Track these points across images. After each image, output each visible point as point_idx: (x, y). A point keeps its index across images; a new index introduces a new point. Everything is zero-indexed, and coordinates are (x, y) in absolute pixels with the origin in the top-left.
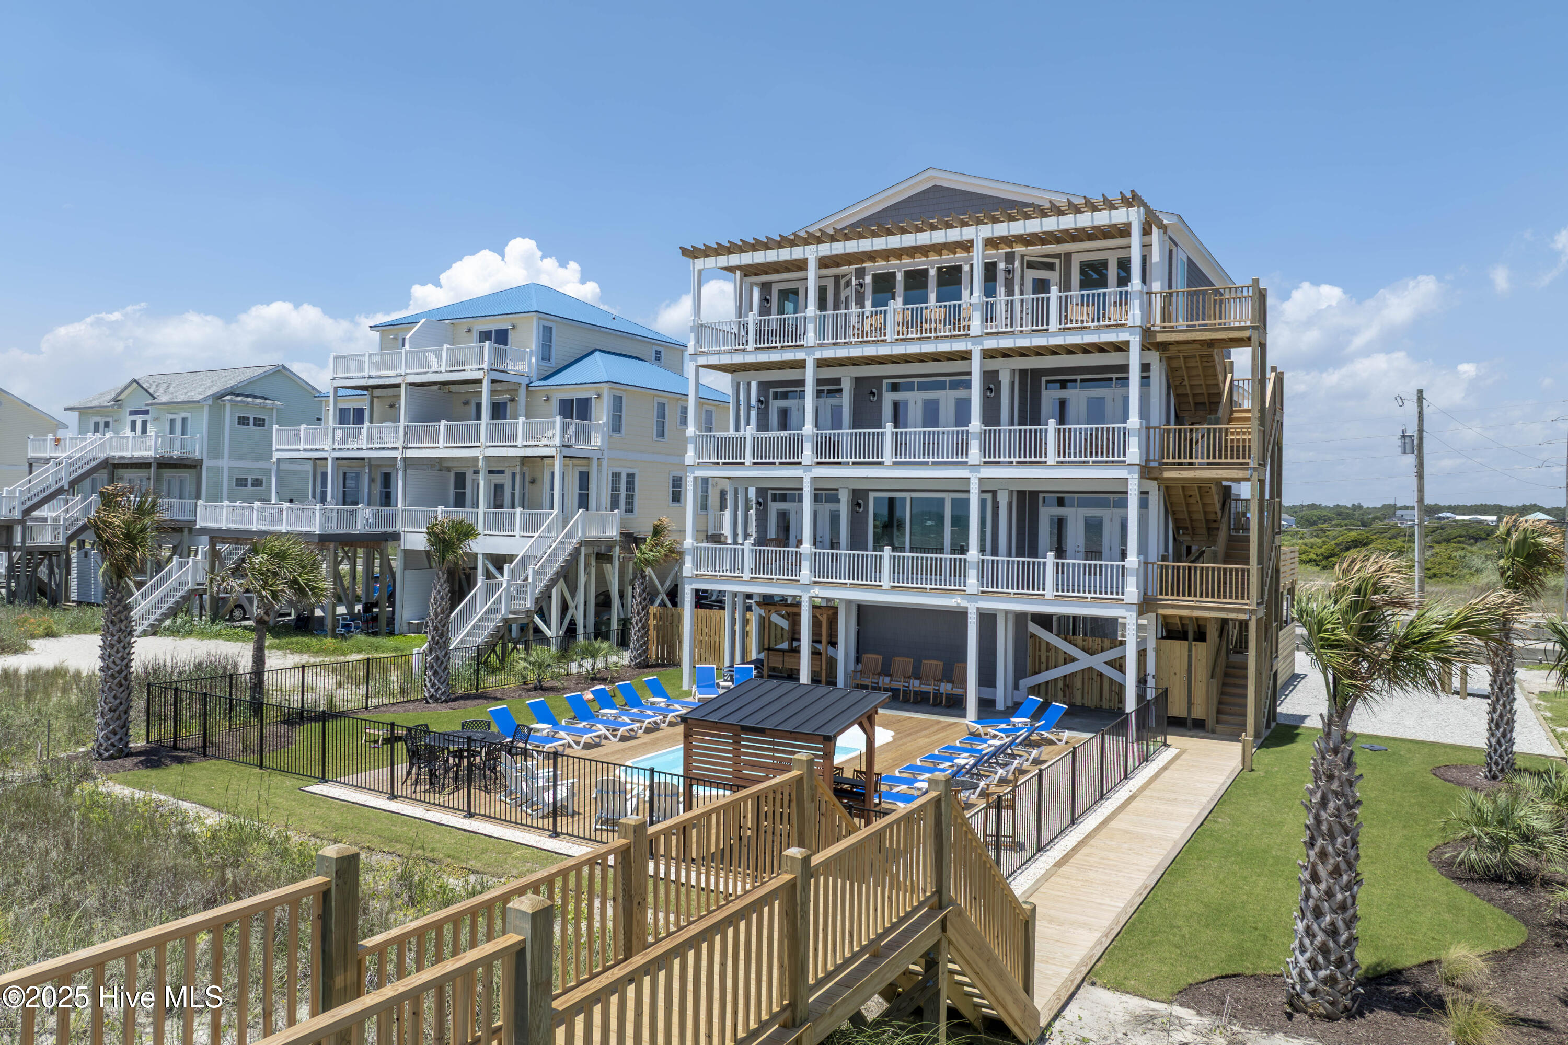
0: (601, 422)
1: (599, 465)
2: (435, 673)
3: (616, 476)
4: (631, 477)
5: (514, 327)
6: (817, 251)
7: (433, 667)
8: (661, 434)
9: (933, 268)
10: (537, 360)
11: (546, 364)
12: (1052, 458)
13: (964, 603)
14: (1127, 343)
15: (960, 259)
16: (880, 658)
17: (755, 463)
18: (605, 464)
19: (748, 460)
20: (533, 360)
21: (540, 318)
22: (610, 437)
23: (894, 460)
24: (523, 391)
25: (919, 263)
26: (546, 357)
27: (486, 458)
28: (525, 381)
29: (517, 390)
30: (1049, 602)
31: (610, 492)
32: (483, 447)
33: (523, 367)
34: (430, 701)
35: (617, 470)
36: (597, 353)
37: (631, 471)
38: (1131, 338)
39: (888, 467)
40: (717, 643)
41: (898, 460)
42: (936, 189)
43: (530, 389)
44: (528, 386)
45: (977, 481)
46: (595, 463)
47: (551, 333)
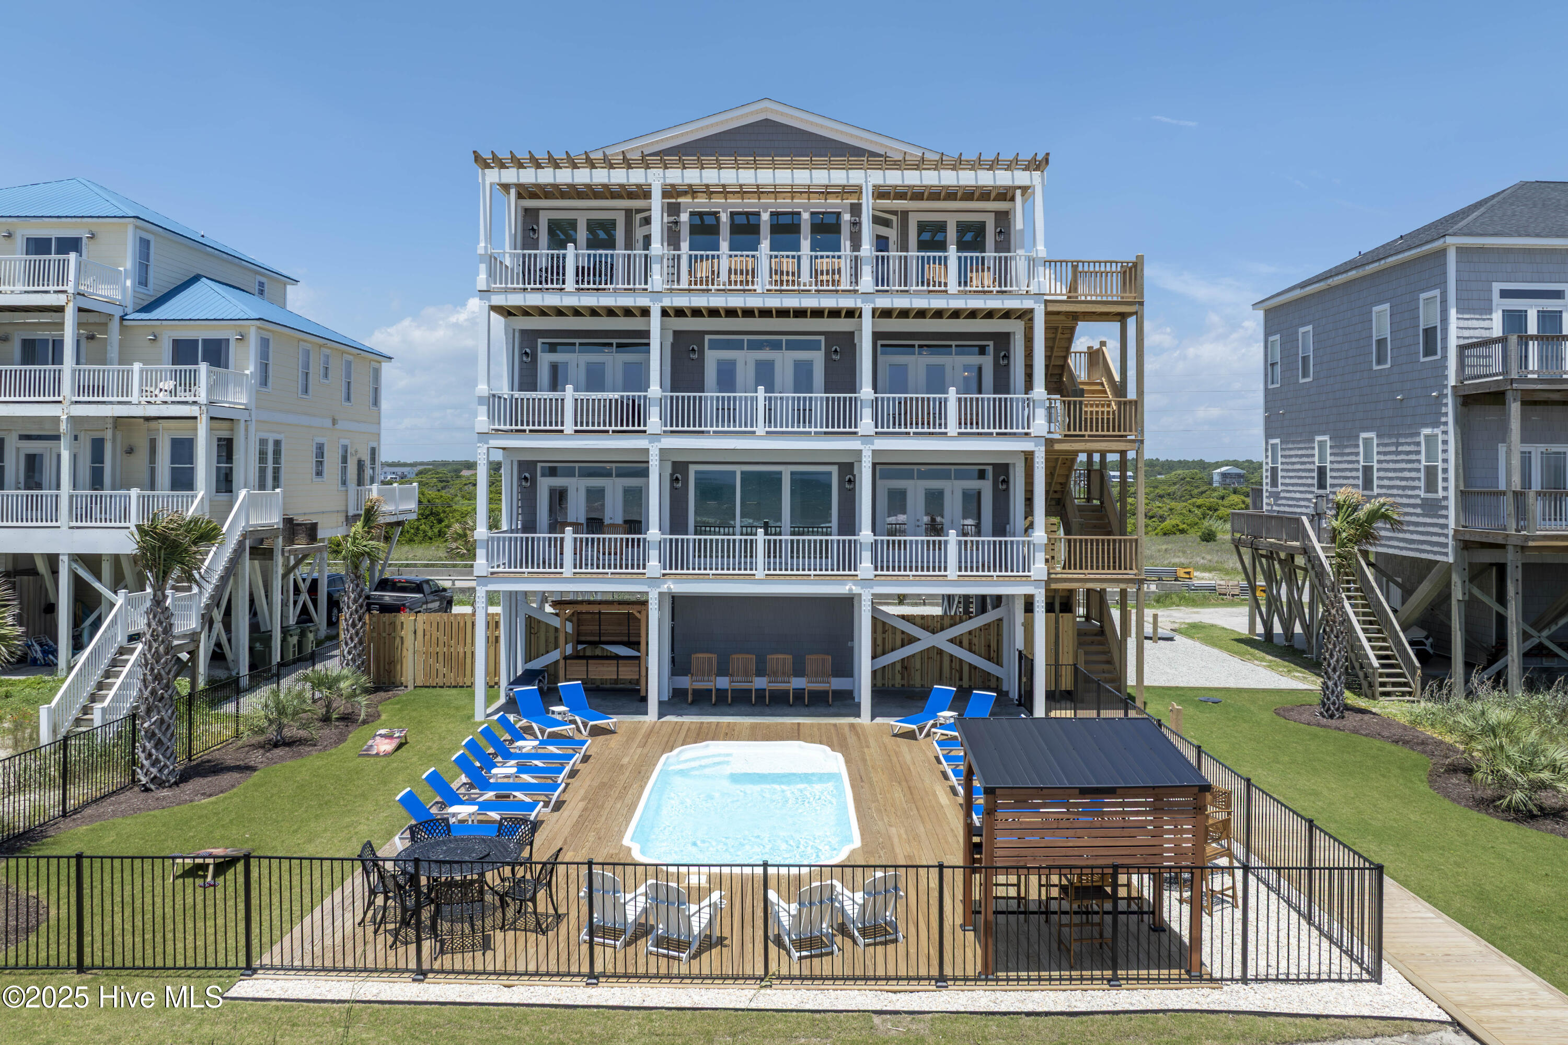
0: (247, 372)
1: (246, 430)
2: (159, 744)
3: (263, 442)
4: (277, 443)
5: (93, 237)
6: (664, 178)
7: (154, 734)
8: (306, 390)
9: (765, 211)
10: (133, 284)
11: (142, 289)
12: (952, 428)
13: (856, 590)
14: (1031, 311)
15: (800, 205)
16: (714, 657)
17: (576, 431)
18: (252, 428)
19: (569, 427)
20: (129, 283)
21: (137, 227)
22: (257, 391)
23: (767, 429)
24: (115, 325)
25: (750, 204)
26: (143, 281)
27: (72, 419)
28: (118, 312)
29: (106, 324)
30: (952, 583)
31: (257, 465)
32: (66, 403)
33: (116, 294)
34: (152, 787)
35: (264, 435)
36: (204, 279)
37: (278, 437)
38: (1036, 306)
39: (760, 437)
40: (461, 655)
41: (773, 429)
42: (767, 123)
43: (125, 323)
44: (122, 319)
45: (870, 453)
46: (242, 424)
47: (148, 248)
